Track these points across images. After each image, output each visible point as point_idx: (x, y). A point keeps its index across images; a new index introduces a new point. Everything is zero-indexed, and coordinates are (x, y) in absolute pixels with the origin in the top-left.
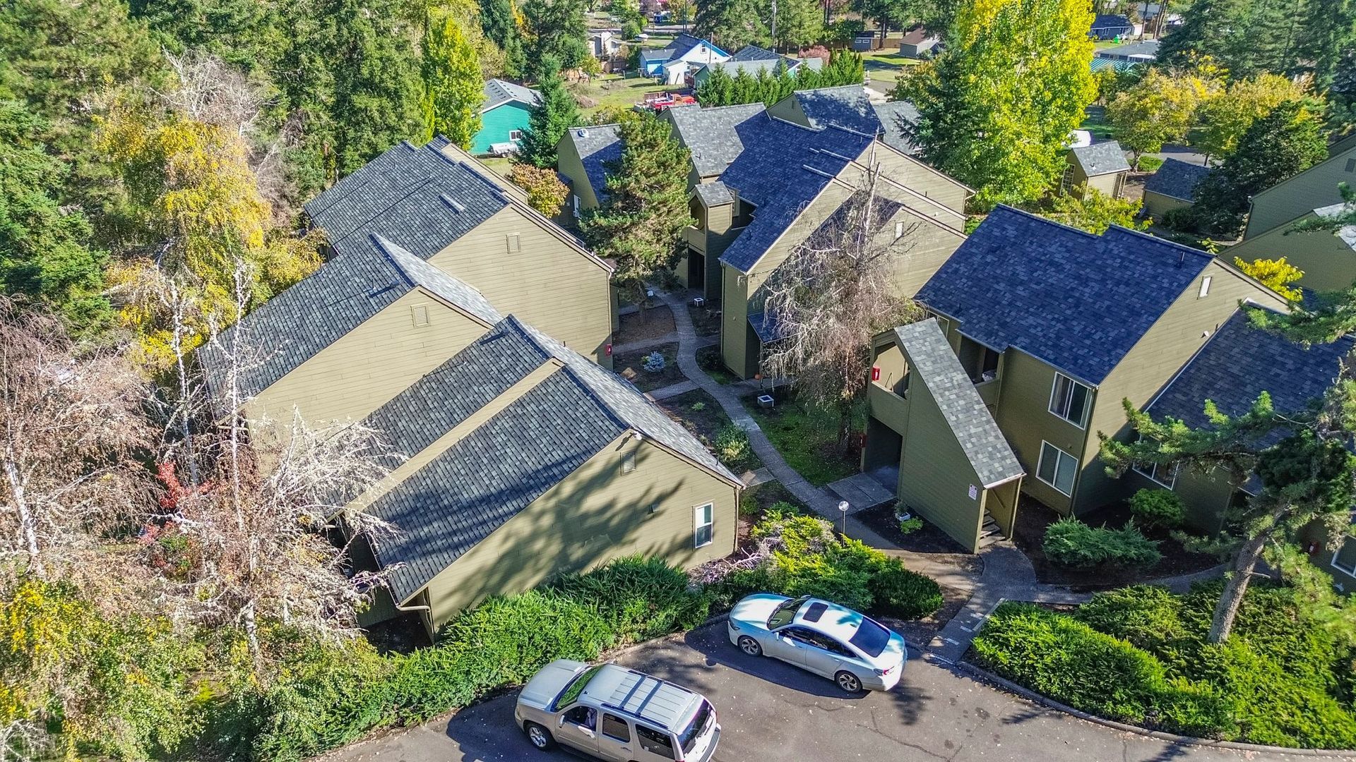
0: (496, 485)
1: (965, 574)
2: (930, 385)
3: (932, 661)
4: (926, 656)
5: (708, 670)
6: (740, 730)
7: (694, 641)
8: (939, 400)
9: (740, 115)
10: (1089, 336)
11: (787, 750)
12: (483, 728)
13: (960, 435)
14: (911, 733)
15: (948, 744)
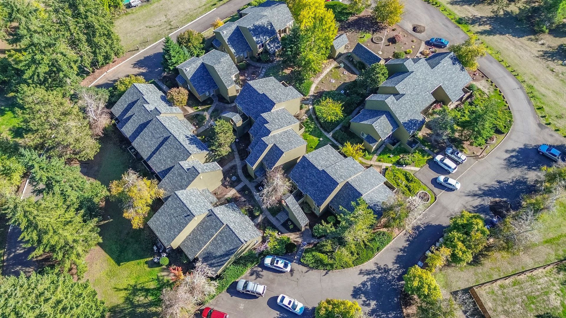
0: (222, 253)
1: (300, 237)
2: (292, 210)
3: (295, 262)
4: (294, 261)
5: (262, 271)
6: (269, 283)
7: (259, 266)
8: (294, 213)
9: (230, 31)
10: (319, 195)
11: (276, 285)
12: (232, 290)
13: (298, 218)
14: (292, 278)
15: (297, 279)
